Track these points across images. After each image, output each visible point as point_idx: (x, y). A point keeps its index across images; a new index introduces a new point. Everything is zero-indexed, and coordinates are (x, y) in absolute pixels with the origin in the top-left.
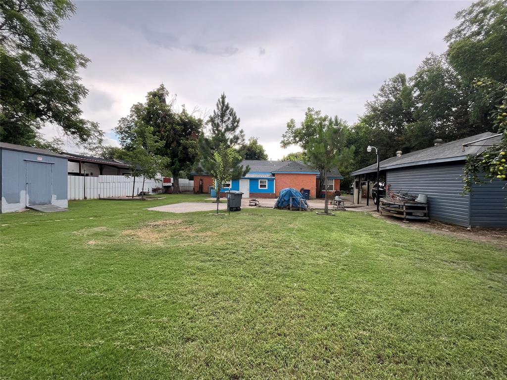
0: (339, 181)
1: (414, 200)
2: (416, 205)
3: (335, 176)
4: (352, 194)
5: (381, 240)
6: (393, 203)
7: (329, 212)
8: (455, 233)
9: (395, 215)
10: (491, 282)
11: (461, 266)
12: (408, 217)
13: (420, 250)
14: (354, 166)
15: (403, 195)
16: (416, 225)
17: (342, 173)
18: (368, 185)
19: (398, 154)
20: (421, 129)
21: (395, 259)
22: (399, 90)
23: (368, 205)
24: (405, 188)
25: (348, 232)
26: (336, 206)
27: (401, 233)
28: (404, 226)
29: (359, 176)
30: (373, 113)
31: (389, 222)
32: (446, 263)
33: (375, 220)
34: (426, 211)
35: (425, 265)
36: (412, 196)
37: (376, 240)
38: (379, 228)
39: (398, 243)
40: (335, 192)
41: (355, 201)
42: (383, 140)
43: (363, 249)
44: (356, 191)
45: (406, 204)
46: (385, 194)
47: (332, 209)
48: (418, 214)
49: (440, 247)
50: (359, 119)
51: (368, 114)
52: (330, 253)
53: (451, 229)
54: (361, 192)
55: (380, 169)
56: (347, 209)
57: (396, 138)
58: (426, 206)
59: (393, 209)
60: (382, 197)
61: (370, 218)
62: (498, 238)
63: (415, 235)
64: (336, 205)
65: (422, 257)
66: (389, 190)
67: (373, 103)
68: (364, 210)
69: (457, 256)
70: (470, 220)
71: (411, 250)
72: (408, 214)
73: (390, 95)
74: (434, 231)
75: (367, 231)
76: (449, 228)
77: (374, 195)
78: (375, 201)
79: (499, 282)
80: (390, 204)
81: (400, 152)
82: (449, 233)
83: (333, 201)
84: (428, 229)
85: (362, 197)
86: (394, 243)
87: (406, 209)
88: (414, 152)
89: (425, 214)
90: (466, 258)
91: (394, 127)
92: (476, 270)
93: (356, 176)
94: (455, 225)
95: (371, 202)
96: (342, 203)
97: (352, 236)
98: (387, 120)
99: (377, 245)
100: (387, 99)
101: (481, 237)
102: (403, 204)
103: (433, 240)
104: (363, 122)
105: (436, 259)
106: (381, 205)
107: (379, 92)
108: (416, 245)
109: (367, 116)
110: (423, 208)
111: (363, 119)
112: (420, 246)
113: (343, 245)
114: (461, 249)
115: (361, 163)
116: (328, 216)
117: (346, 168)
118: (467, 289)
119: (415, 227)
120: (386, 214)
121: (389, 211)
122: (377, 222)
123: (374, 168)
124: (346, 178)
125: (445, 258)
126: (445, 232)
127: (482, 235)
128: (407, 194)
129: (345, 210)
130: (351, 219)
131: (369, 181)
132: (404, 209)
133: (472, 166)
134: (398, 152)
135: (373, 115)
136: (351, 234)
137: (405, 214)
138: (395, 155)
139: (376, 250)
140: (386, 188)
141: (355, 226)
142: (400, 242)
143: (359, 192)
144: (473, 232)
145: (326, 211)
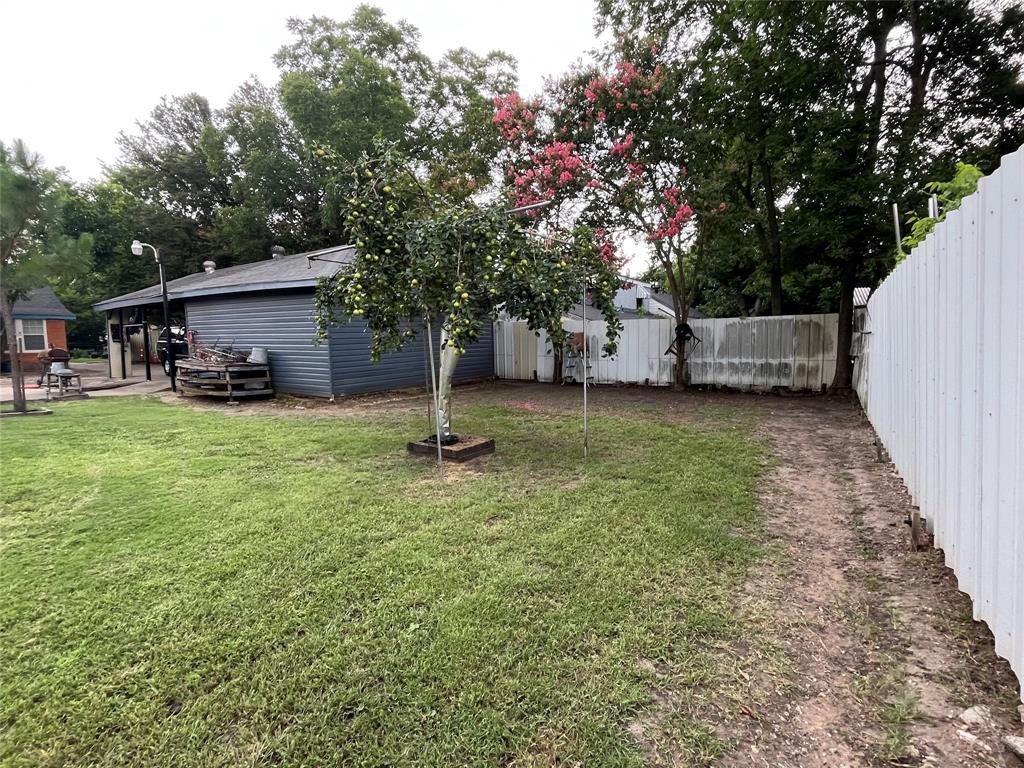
0: (63, 325)
1: (245, 360)
2: (248, 369)
3: (48, 311)
4: (106, 357)
5: (181, 449)
6: (205, 369)
7: (29, 407)
8: (314, 410)
9: (210, 393)
10: (358, 474)
11: (322, 461)
12: (235, 393)
13: (258, 452)
14: (104, 287)
15: (224, 351)
16: (253, 407)
17: (70, 304)
18: (146, 335)
19: (207, 266)
20: (248, 221)
21: (211, 481)
22: (198, 130)
23: (149, 377)
24: (225, 337)
25: (93, 448)
26: (58, 390)
27: (224, 427)
28: (229, 412)
29: (120, 312)
30: (141, 166)
31: (199, 409)
32: (299, 463)
33: (169, 409)
34: (268, 379)
35: (266, 477)
36: (240, 352)
37: (169, 451)
38: (175, 425)
39: (218, 448)
40: (50, 354)
41: (116, 371)
42: (172, 234)
43: (133, 480)
44: (114, 348)
45: (230, 369)
46: (187, 353)
47: (45, 397)
48: (256, 386)
49: (292, 438)
50: (106, 171)
51: (129, 166)
52: (33, 515)
53: (309, 404)
54: (128, 350)
55: (170, 297)
56: (90, 394)
57: (201, 233)
58: (266, 368)
59: (206, 381)
60: (181, 358)
61: (156, 407)
62: (367, 407)
63: (250, 426)
64: (57, 386)
65: (262, 463)
66: (193, 341)
67: (139, 141)
68: (142, 390)
69: (317, 446)
70: (333, 385)
71: (244, 455)
72: (235, 387)
73: (179, 137)
74: (283, 413)
75: (146, 435)
76: (304, 404)
77: (163, 356)
78: (167, 368)
79: (368, 470)
80: (199, 372)
81: (211, 263)
82: (306, 411)
83: (45, 378)
84: (274, 411)
85: (134, 362)
86: (208, 449)
87: (231, 377)
88: (239, 267)
89: (267, 383)
90: (330, 447)
91: (194, 209)
92: (342, 461)
93: (111, 313)
94: (313, 397)
95: (156, 371)
96: (74, 381)
97: (107, 455)
98: (177, 190)
99: (172, 461)
100: (172, 143)
101: (347, 410)
102: (224, 369)
103: (281, 428)
104: (116, 182)
105: (285, 459)
106: (179, 376)
107: (153, 120)
108: (252, 442)
109: (125, 169)
110: (261, 374)
111: (115, 174)
112: (259, 444)
113: (76, 483)
114: (321, 435)
115: (121, 282)
116: (25, 419)
117: (83, 291)
118: (330, 495)
119: (251, 411)
120: (191, 394)
121: (198, 386)
122: (174, 413)
123: (155, 294)
124: (87, 319)
125: (299, 454)
126: (299, 412)
127: (349, 406)
128: (230, 349)
129: (87, 397)
130: (105, 414)
131: (145, 325)
132: (228, 378)
133: (325, 295)
134: (206, 263)
135: (141, 172)
136: (104, 452)
137: (229, 387)
138: (202, 270)
139: (168, 473)
140: (188, 339)
141: (115, 430)
142: (221, 444)
143: (123, 352)
144: (338, 404)
145: (21, 406)
